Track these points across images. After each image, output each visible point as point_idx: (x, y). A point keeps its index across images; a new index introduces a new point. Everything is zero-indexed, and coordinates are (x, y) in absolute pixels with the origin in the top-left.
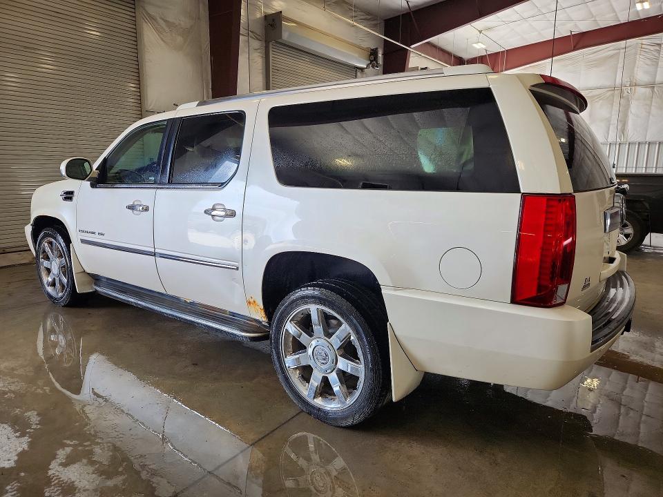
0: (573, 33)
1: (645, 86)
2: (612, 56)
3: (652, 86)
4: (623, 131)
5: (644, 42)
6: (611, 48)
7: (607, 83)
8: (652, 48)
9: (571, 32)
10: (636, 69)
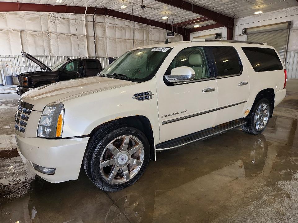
0: (19, 2)
1: (54, 33)
2: (37, 18)
3: (56, 34)
4: (50, 51)
5: (49, 14)
6: (37, 14)
7: (39, 30)
8: (52, 18)
9: (18, 1)
10: (49, 26)
